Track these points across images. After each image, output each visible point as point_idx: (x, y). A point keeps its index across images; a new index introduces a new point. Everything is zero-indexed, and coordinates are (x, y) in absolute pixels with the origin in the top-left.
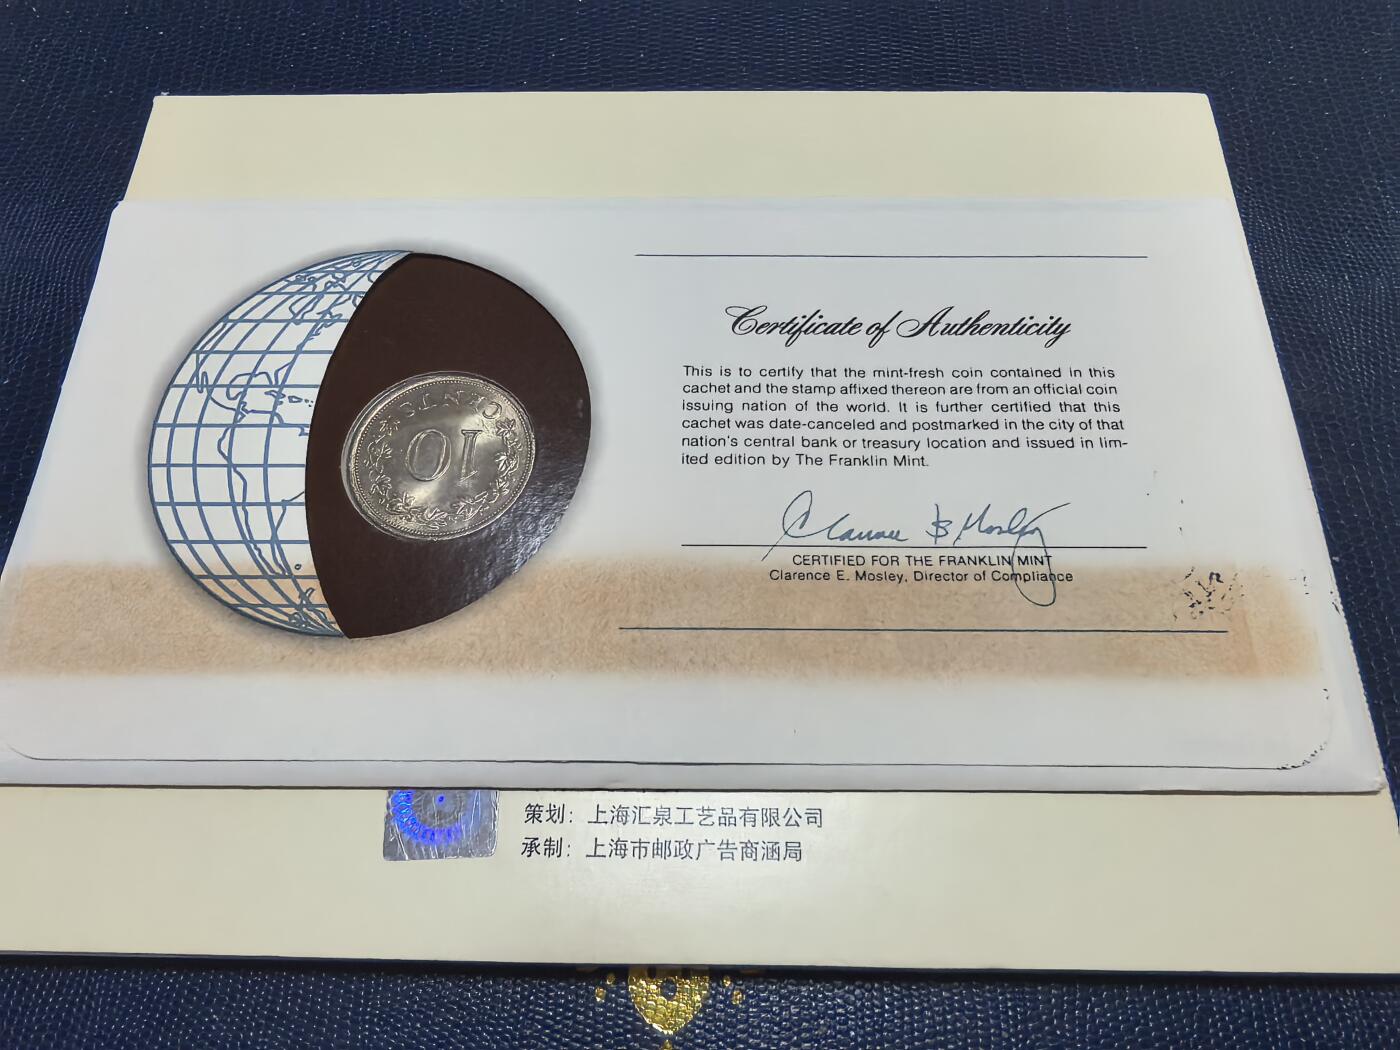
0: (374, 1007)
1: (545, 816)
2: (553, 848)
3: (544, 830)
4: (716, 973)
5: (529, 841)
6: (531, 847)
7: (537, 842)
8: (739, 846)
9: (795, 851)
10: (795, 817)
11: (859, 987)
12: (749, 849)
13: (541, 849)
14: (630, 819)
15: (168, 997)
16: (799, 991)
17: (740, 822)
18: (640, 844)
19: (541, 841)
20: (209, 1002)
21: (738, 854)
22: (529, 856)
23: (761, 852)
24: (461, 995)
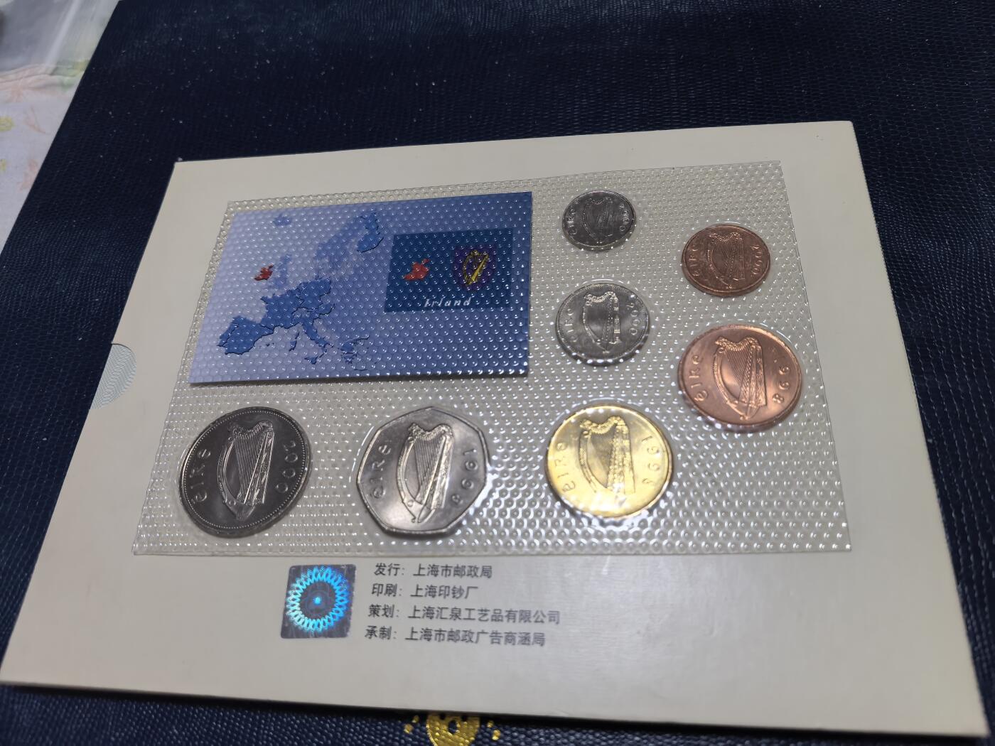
0: (269, 730)
1: (381, 612)
2: (385, 633)
3: (380, 622)
4: (484, 718)
5: (370, 629)
6: (371, 632)
7: (375, 629)
8: (504, 635)
9: (540, 639)
10: (541, 617)
11: (578, 731)
12: (510, 638)
13: (378, 634)
14: (435, 616)
15: (150, 717)
16: (538, 733)
17: (505, 619)
18: (440, 632)
19: (378, 629)
20: (173, 722)
21: (503, 640)
22: (370, 638)
23: (518, 639)
24: (322, 726)
